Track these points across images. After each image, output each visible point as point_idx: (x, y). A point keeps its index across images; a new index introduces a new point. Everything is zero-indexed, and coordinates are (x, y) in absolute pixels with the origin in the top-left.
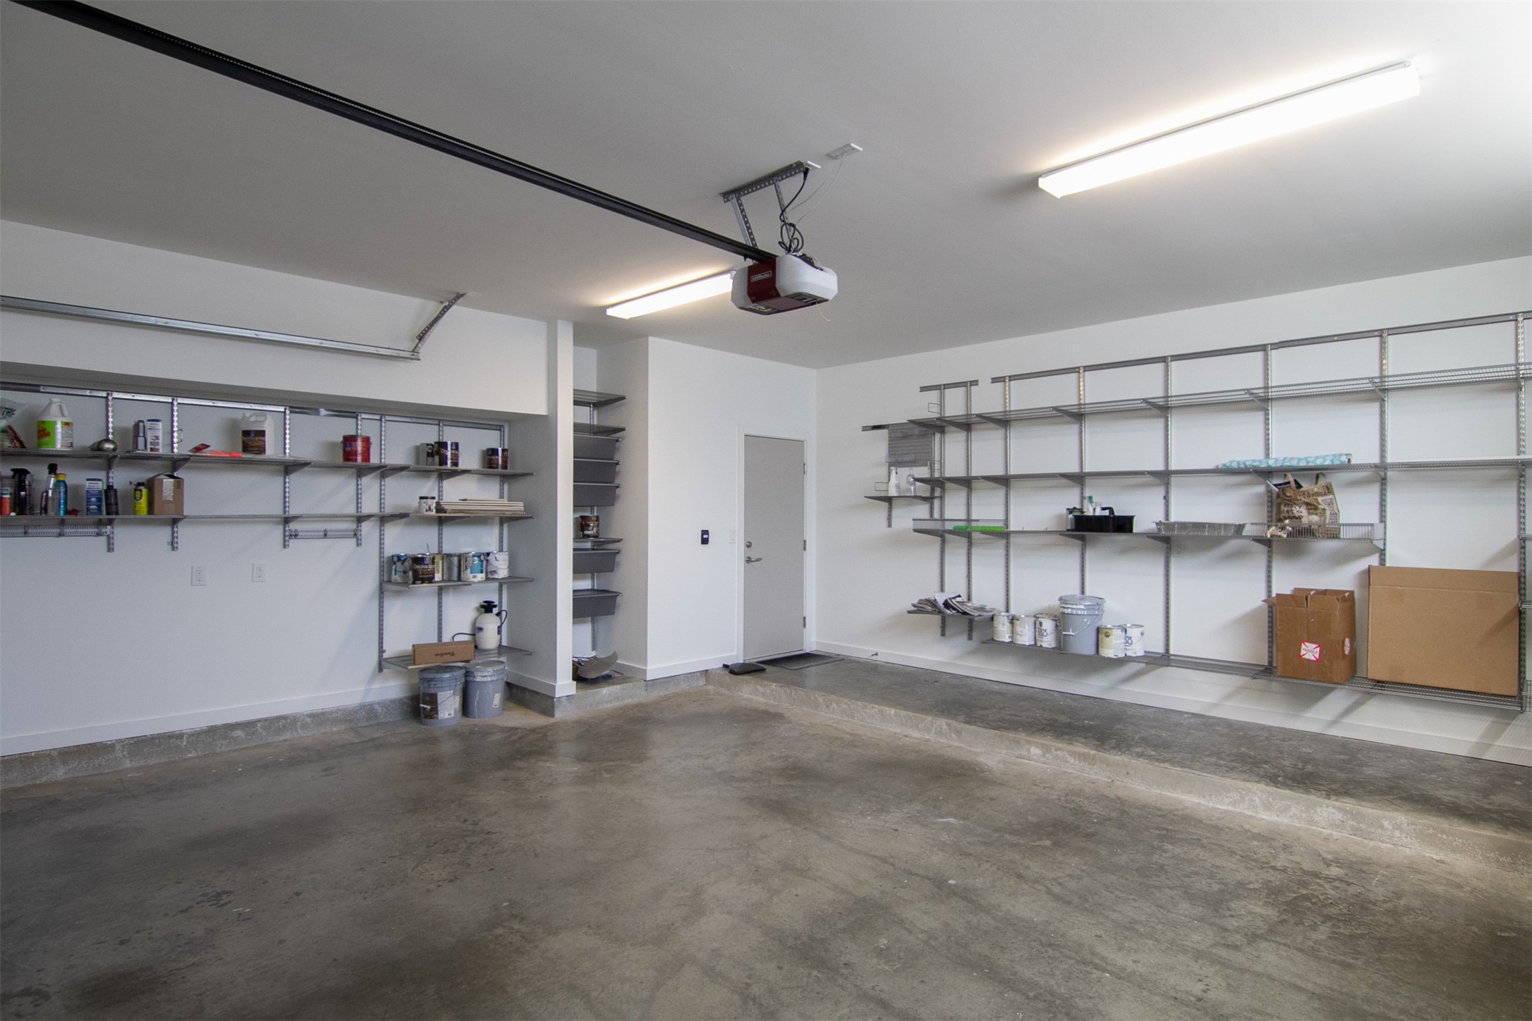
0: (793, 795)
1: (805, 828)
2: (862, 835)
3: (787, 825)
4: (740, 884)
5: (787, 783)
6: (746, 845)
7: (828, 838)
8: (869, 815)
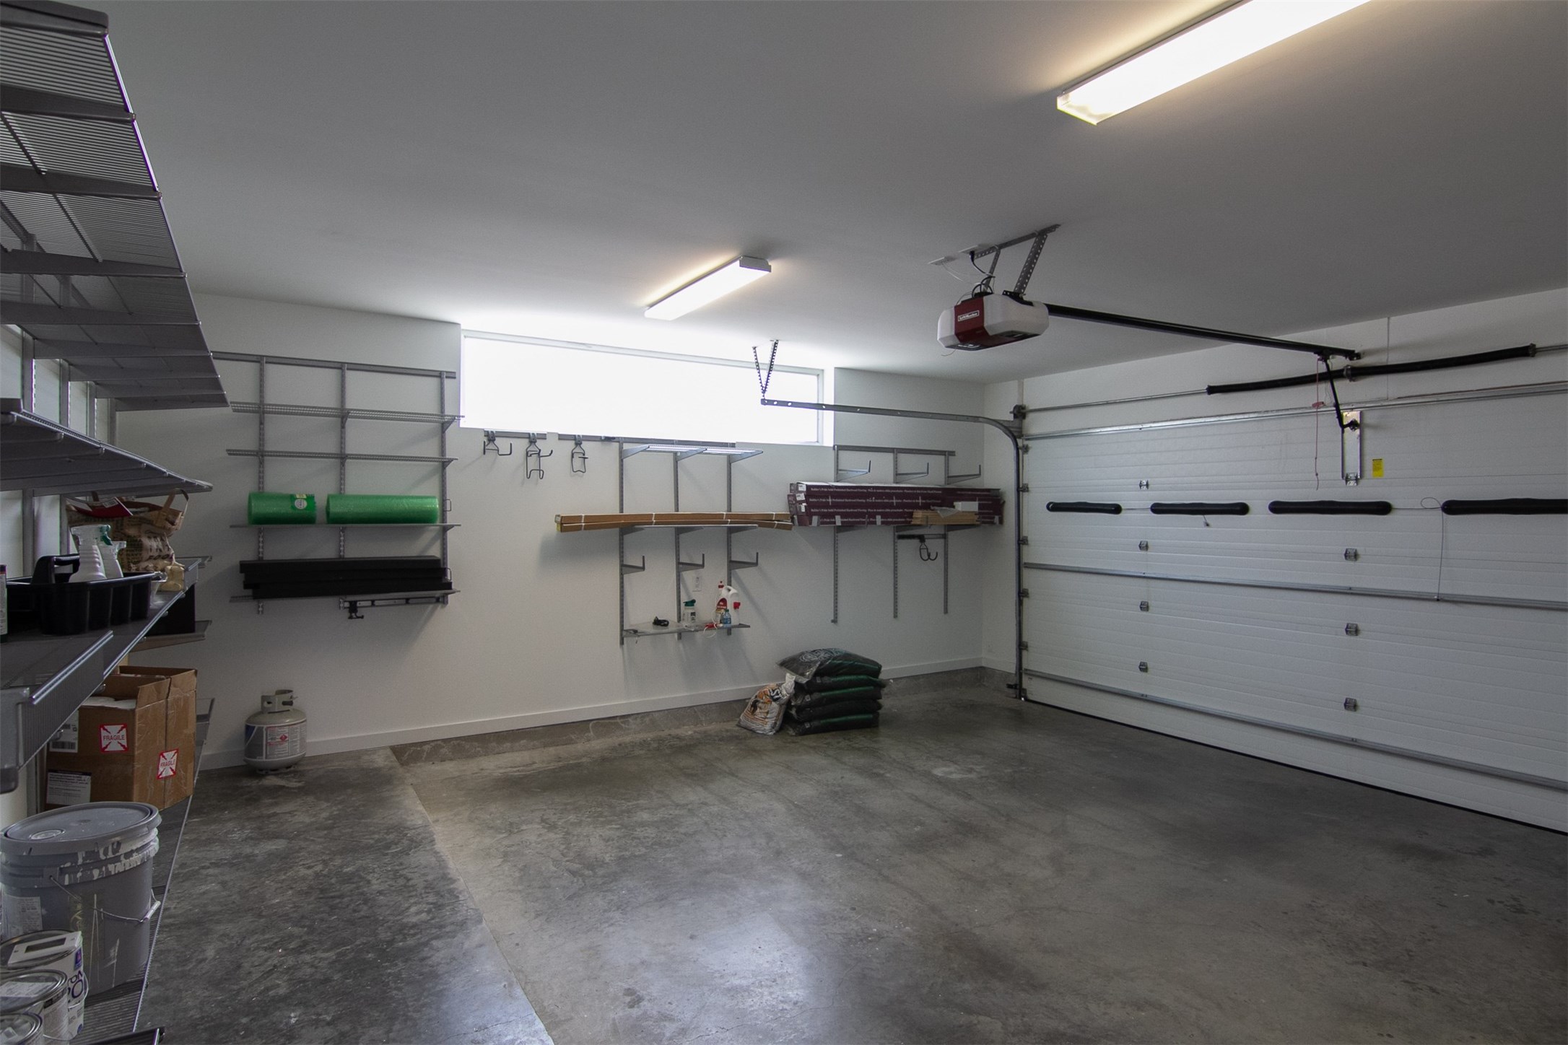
0: (967, 986)
1: (957, 925)
2: (894, 909)
3: (977, 931)
4: (1024, 875)
5: (974, 1018)
6: (1026, 912)
7: (933, 909)
8: (872, 935)
